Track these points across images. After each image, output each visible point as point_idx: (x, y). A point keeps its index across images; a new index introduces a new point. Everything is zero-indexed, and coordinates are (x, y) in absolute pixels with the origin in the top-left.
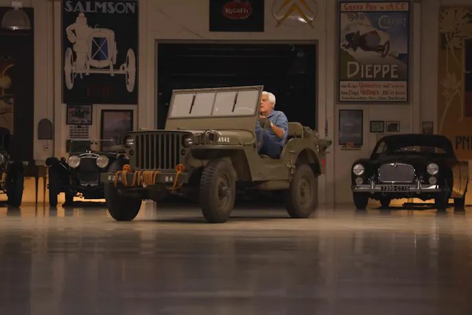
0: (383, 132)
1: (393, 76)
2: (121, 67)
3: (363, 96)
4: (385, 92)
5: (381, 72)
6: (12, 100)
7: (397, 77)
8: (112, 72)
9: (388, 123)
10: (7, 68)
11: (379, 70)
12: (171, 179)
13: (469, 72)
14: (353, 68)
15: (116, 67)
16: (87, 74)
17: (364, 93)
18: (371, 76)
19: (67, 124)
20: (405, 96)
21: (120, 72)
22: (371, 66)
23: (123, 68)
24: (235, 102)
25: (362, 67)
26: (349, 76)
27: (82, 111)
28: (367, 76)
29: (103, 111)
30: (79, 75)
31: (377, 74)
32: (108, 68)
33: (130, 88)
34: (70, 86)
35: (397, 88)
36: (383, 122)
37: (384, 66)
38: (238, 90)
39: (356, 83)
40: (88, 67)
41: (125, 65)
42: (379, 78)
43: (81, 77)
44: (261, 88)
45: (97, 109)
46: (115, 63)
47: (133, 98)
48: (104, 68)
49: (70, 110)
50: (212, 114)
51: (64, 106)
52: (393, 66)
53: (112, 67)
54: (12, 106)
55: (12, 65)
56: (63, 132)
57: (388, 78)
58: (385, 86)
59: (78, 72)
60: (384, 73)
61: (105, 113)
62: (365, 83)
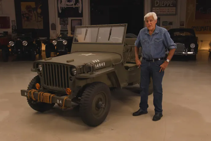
0: (167, 25)
1: (171, 5)
2: (77, 5)
3: (161, 13)
4: (168, 11)
5: (167, 4)
6: (42, 17)
7: (172, 6)
8: (74, 6)
9: (169, 22)
10: (40, 6)
11: (166, 3)
12: (61, 102)
13: (197, 4)
14: (157, 3)
15: (75, 4)
16: (66, 7)
17: (161, 12)
18: (163, 6)
19: (60, 24)
20: (175, 13)
21: (77, 6)
22: (163, 2)
23: (78, 5)
24: (110, 34)
25: (160, 2)
26: (156, 6)
27: (65, 20)
28: (162, 6)
29: (72, 20)
30: (63, 8)
31: (165, 5)
32: (72, 5)
33: (80, 12)
34: (60, 12)
35: (172, 10)
36: (167, 22)
37: (168, 2)
38: (112, 26)
39: (158, 8)
40: (66, 5)
41: (78, 4)
42: (166, 6)
43: (64, 8)
44: (125, 25)
45: (70, 19)
46: (75, 3)
47: (81, 15)
48: (71, 5)
49: (61, 20)
50: (96, 41)
51: (59, 19)
52: (171, 2)
53: (74, 4)
54: (42, 19)
55: (41, 5)
56: (59, 27)
57: (169, 6)
58: (168, 9)
59: (62, 7)
60: (168, 4)
61: (72, 21)
62: (161, 8)
